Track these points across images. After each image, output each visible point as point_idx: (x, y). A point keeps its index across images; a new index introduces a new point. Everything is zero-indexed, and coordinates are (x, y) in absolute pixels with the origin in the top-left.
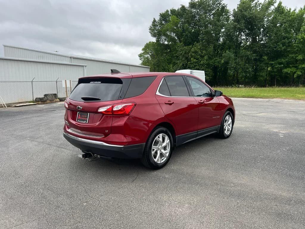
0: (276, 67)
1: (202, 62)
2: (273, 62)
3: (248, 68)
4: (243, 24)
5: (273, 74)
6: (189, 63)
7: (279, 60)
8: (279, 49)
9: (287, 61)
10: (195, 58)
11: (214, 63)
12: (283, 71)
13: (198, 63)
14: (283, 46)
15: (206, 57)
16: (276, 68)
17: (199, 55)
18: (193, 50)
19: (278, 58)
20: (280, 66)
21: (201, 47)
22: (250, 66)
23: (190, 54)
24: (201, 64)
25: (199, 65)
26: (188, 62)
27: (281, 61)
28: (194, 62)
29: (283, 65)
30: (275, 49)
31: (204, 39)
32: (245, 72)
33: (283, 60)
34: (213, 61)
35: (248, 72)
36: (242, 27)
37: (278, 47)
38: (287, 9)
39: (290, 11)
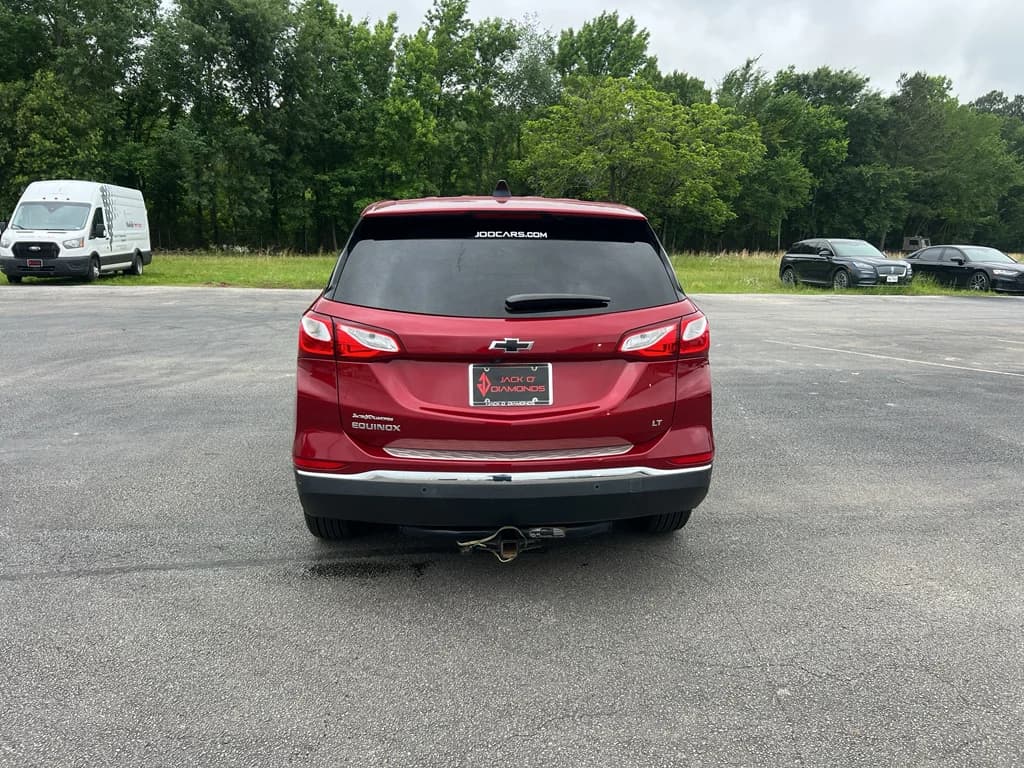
0: (336, 191)
1: (81, 155)
2: (326, 178)
3: (254, 190)
4: (224, 35)
5: (328, 213)
6: (22, 151)
7: (340, 172)
8: (339, 138)
9: (362, 177)
10: (45, 137)
11: (128, 162)
12: (355, 205)
13: (64, 157)
14: (348, 129)
15: (96, 137)
16: (335, 195)
17: (64, 124)
18: (31, 100)
19: (337, 166)
20: (347, 190)
21: (66, 94)
22: (261, 182)
23: (20, 114)
24: (75, 162)
25: (68, 164)
26: (15, 148)
27: (346, 175)
28: (43, 153)
29: (354, 188)
30: (326, 136)
31: (77, 64)
32: (249, 203)
33: (353, 174)
34: (121, 152)
35: (256, 202)
36: (222, 44)
37: (335, 131)
38: (341, 15)
39: (348, 24)
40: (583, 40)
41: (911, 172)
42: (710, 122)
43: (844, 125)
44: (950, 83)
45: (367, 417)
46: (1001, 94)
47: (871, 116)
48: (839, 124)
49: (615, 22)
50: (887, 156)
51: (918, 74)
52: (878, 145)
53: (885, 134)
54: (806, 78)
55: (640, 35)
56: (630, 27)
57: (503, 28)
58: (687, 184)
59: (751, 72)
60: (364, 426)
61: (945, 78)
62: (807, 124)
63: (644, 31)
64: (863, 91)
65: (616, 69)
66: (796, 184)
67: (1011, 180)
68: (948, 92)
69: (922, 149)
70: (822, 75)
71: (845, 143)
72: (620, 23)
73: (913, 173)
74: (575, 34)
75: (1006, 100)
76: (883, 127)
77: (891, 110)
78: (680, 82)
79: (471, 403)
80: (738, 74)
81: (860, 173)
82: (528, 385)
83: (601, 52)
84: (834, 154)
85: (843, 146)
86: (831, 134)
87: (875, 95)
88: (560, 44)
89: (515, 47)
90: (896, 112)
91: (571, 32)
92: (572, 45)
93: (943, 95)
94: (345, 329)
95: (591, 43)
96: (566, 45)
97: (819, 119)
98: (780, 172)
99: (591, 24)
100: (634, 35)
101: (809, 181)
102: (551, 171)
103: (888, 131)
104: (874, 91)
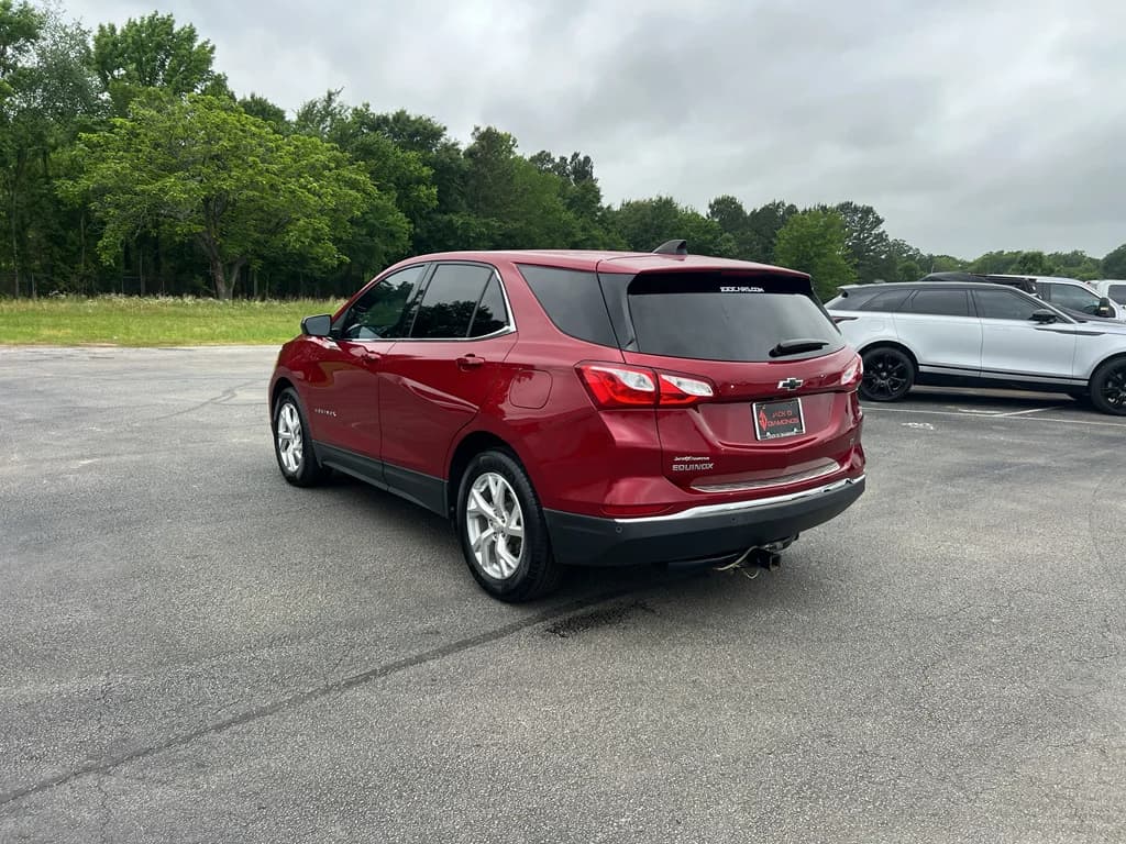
40: (130, 40)
41: (494, 222)
42: (316, 157)
43: (431, 173)
44: (514, 141)
45: (687, 459)
46: (549, 155)
47: (453, 165)
48: (427, 171)
49: (171, 26)
50: (470, 206)
51: (489, 129)
52: (462, 194)
53: (466, 183)
54: (385, 120)
55: (203, 46)
56: (190, 36)
57: (14, 10)
58: (301, 222)
59: (334, 105)
60: (685, 467)
61: (510, 136)
62: (396, 167)
63: (207, 43)
64: (443, 140)
65: (177, 82)
66: (394, 229)
67: (574, 236)
68: (514, 149)
69: (498, 202)
70: (401, 118)
71: (435, 190)
72: (177, 28)
73: (497, 224)
74: (118, 32)
75: (553, 160)
76: (464, 176)
77: (470, 161)
78: (260, 108)
79: (759, 438)
80: (319, 106)
81: (451, 221)
82: (789, 418)
83: (154, 59)
84: (425, 200)
85: (432, 193)
86: (420, 181)
87: (454, 145)
88: (97, 40)
89: (36, 37)
90: (475, 164)
91: (113, 29)
92: (115, 45)
93: (510, 152)
94: (665, 377)
95: (140, 46)
96: (106, 44)
97: (408, 164)
98: (377, 215)
99: (138, 22)
100: (196, 45)
101: (406, 226)
102: (123, 198)
103: (468, 181)
104: (453, 141)
